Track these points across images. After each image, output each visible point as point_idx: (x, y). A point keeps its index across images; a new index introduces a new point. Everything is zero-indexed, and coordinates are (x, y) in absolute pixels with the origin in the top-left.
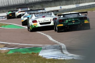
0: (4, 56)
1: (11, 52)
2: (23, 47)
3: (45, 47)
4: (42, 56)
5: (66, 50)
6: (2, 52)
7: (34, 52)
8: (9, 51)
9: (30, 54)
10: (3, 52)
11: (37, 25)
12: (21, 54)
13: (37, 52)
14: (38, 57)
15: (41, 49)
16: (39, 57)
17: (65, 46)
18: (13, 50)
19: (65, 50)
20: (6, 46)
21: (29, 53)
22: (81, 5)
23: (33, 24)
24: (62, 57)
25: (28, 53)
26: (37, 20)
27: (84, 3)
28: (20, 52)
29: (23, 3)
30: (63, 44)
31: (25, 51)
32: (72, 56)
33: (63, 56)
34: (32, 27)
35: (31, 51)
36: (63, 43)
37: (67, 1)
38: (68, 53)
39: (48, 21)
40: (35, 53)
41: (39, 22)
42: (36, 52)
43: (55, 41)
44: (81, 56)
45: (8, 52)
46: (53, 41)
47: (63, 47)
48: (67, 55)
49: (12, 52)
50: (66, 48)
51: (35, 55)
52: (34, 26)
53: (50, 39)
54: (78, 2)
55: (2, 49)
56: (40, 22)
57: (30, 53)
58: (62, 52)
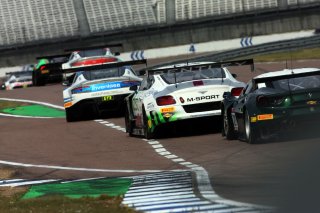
0: (10, 206)
1: (33, 194)
2: (72, 177)
3: (142, 177)
4: (134, 207)
5: (210, 187)
6: (3, 194)
7: (106, 193)
8: (27, 191)
9: (92, 199)
10: (7, 194)
11: (173, 114)
12: (65, 201)
13: (115, 195)
14: (120, 208)
15: (129, 183)
16: (125, 208)
17: (206, 173)
18: (40, 188)
19: (206, 187)
20: (18, 173)
21: (91, 196)
22: (257, 40)
23: (159, 109)
24: (196, 208)
25: (88, 198)
26: (176, 95)
27: (266, 34)
28: (61, 194)
29: (73, 34)
30: (201, 168)
31: (79, 191)
32: (230, 207)
33: (198, 205)
34: (153, 122)
35: (98, 191)
36: (200, 164)
37: (212, 29)
38: (216, 196)
39: (216, 100)
40: (110, 198)
41: (183, 101)
42: (112, 195)
43: (174, 156)
44: (256, 206)
45: (23, 194)
46: (169, 157)
47: (198, 178)
48: (214, 203)
49: (37, 194)
50: (208, 181)
51: (110, 205)
52: (161, 118)
53: (157, 151)
54: (249, 31)
55: (4, 183)
56: (186, 103)
57: (96, 196)
58: (197, 192)
